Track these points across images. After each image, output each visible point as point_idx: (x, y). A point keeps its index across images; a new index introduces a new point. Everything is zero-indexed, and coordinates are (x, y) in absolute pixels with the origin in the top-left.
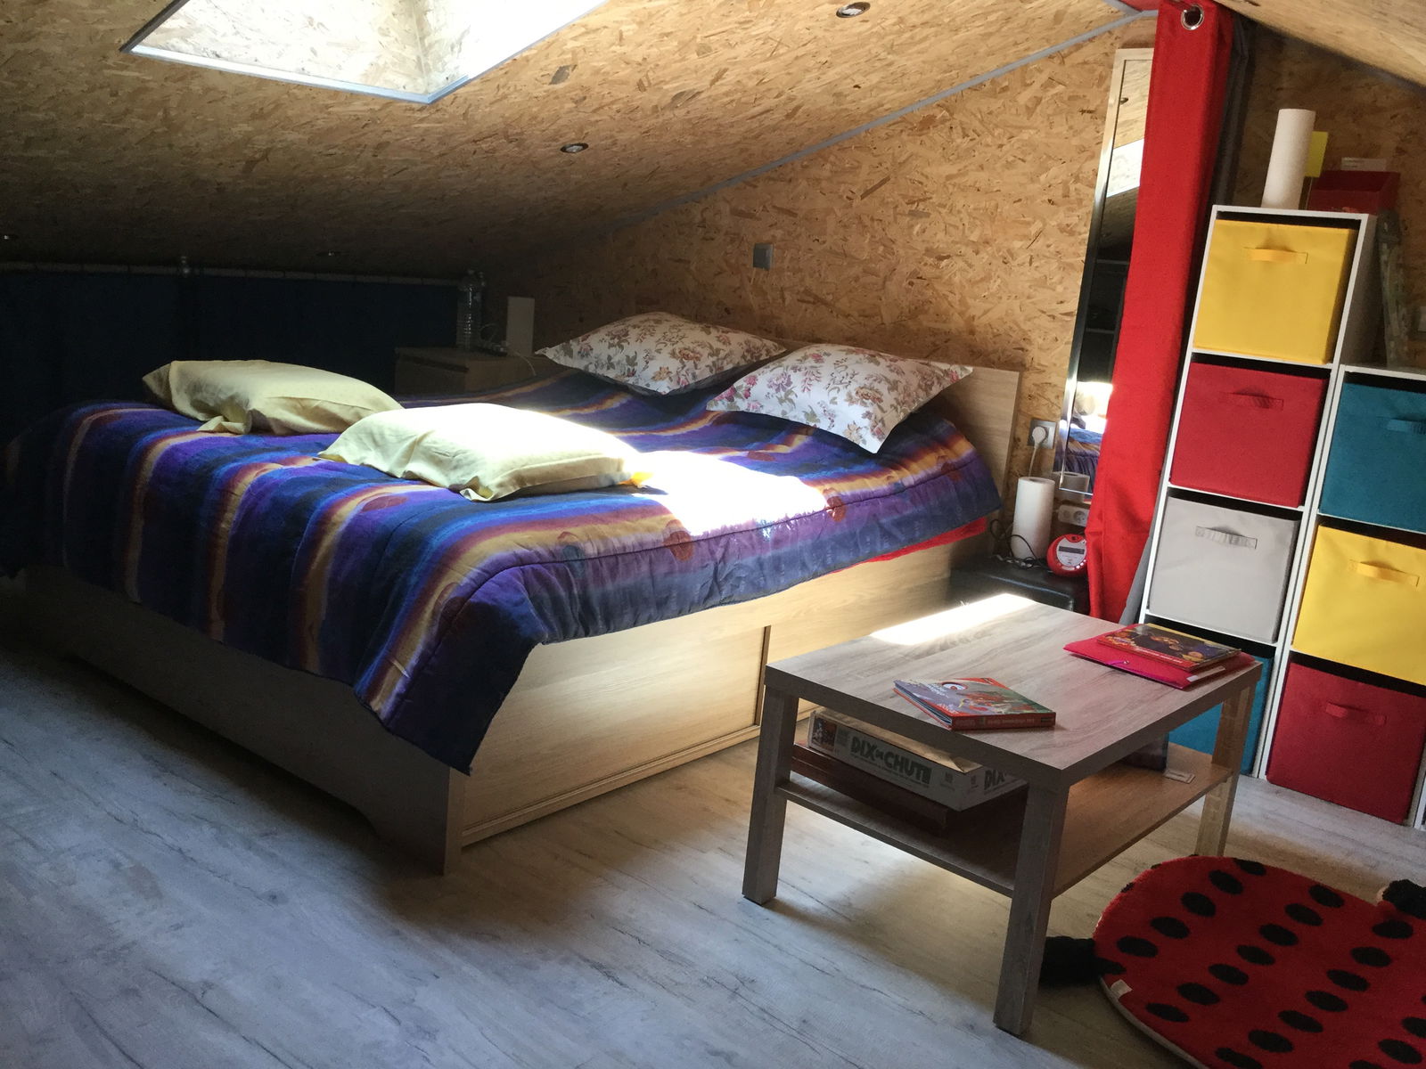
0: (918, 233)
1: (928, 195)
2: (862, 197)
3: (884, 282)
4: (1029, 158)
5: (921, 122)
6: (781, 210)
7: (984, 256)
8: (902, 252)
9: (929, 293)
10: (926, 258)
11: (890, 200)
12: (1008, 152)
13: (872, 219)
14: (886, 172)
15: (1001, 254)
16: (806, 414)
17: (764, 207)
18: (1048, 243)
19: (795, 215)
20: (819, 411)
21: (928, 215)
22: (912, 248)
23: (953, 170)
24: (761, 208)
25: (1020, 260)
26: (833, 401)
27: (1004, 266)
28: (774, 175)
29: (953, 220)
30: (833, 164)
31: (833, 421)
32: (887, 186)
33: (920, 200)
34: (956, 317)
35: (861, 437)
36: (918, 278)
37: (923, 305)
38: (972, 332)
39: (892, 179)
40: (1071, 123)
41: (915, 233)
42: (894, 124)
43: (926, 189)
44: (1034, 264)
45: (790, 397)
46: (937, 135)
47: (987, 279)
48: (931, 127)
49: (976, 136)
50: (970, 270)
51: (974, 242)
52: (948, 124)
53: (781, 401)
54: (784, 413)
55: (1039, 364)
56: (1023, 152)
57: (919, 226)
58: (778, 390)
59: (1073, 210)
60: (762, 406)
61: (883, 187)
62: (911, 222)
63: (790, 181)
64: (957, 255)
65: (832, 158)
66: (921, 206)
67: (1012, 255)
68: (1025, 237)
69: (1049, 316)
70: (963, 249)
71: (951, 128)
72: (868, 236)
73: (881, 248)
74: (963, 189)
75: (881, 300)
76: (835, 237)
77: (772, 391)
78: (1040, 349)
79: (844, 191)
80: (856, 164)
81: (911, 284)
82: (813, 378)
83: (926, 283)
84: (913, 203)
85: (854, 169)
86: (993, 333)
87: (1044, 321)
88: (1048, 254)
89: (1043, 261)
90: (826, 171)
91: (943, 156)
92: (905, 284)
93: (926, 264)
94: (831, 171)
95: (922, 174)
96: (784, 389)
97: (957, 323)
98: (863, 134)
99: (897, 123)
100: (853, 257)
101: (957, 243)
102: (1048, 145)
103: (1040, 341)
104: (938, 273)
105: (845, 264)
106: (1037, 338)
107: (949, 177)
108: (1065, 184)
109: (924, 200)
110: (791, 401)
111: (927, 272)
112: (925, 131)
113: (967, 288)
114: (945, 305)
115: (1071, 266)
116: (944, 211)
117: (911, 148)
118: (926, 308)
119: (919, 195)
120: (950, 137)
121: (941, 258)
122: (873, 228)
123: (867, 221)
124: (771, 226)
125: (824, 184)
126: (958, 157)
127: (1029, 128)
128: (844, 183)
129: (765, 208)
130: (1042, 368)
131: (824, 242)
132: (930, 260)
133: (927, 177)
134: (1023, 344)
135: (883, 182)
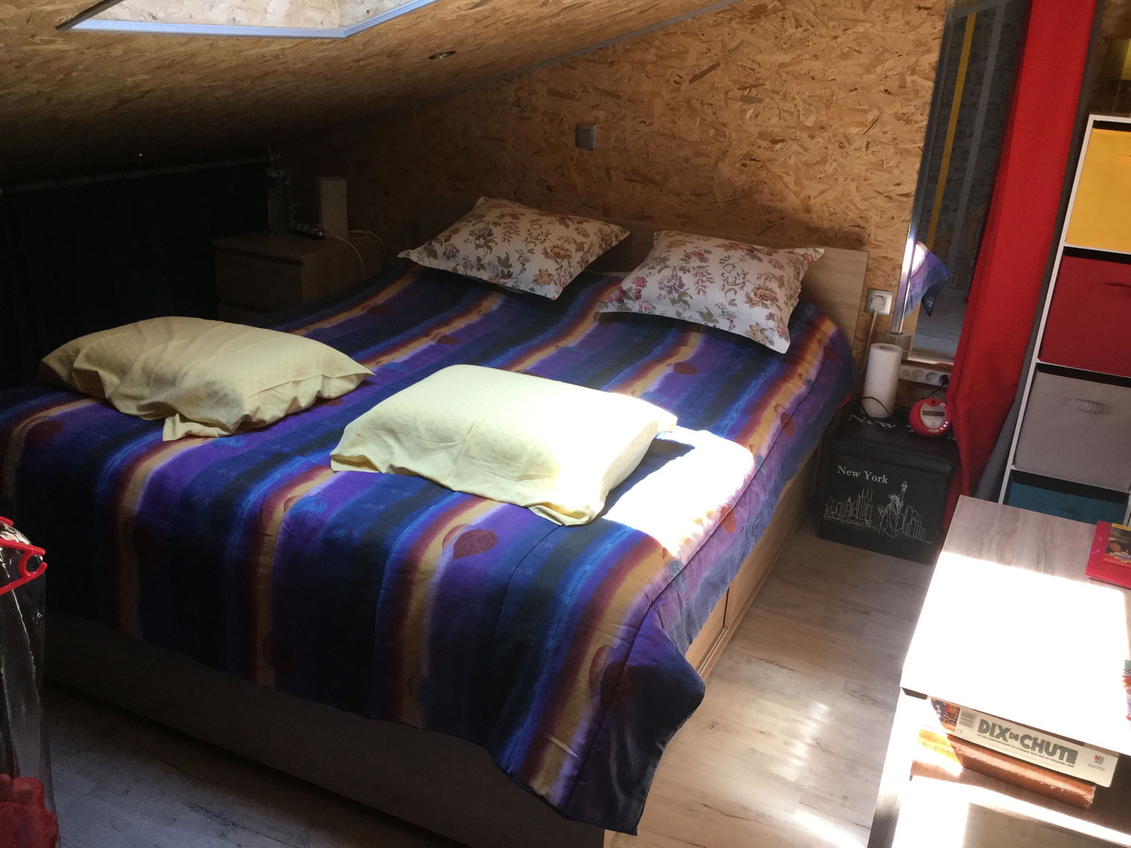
0: (750, 117)
1: (761, 82)
2: (691, 82)
3: (716, 163)
4: (864, 50)
5: (751, 12)
6: (604, 92)
7: (820, 140)
8: (734, 136)
9: (763, 174)
10: (760, 142)
11: (721, 85)
12: (842, 43)
13: (702, 104)
14: (716, 57)
15: (836, 139)
16: (701, 313)
17: (585, 88)
18: (885, 129)
19: (619, 97)
20: (716, 312)
21: (761, 101)
22: (745, 131)
23: (786, 58)
24: (582, 89)
25: (856, 145)
26: (732, 303)
27: (841, 150)
28: (596, 58)
29: (788, 106)
30: (659, 48)
31: (732, 321)
32: (719, 71)
33: (753, 86)
34: (791, 197)
35: (767, 338)
36: (751, 160)
37: (757, 185)
38: (808, 211)
39: (723, 65)
40: (908, 18)
41: (748, 116)
42: (722, 12)
43: (757, 75)
44: (871, 150)
45: (684, 298)
46: (770, 24)
47: (823, 161)
48: (762, 16)
49: (810, 28)
50: (805, 153)
51: (809, 127)
52: (780, 14)
53: (673, 302)
54: (678, 313)
55: (875, 240)
56: (859, 44)
57: (752, 110)
58: (670, 292)
59: (910, 100)
60: (654, 307)
61: (713, 73)
62: (745, 107)
63: (612, 63)
64: (792, 139)
65: (657, 43)
66: (754, 92)
67: (849, 142)
68: (862, 124)
69: (886, 197)
70: (798, 133)
71: (784, 18)
72: (698, 119)
73: (712, 132)
74: (797, 77)
75: (713, 179)
76: (663, 119)
77: (664, 293)
78: (878, 226)
79: (671, 76)
80: (683, 49)
81: (745, 165)
82: (704, 279)
83: (760, 164)
84: (745, 88)
85: (681, 55)
86: (829, 211)
87: (881, 202)
88: (884, 140)
89: (879, 147)
90: (651, 56)
91: (776, 45)
92: (737, 165)
93: (759, 147)
94: (657, 55)
95: (754, 61)
96: (677, 291)
97: (792, 202)
98: (690, 20)
99: (726, 11)
100: (681, 139)
101: (792, 128)
102: (883, 38)
103: (877, 219)
104: (772, 155)
105: (674, 145)
106: (874, 217)
107: (782, 65)
108: (902, 75)
109: (757, 86)
110: (686, 302)
111: (762, 154)
112: (755, 20)
113: (803, 171)
114: (779, 186)
115: (908, 152)
116: (777, 97)
117: (743, 34)
118: (760, 187)
119: (751, 81)
120: (783, 26)
121: (775, 142)
122: (704, 112)
123: (696, 105)
124: (593, 107)
125: (649, 68)
126: (791, 47)
127: (864, 21)
128: (672, 67)
129: (585, 90)
130: (878, 244)
131: (651, 124)
132: (765, 144)
133: (759, 64)
134: (860, 222)
135: (713, 68)
